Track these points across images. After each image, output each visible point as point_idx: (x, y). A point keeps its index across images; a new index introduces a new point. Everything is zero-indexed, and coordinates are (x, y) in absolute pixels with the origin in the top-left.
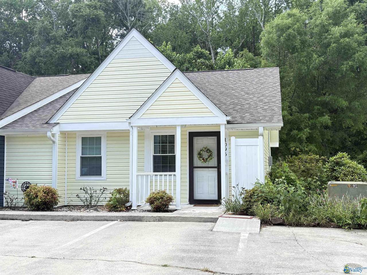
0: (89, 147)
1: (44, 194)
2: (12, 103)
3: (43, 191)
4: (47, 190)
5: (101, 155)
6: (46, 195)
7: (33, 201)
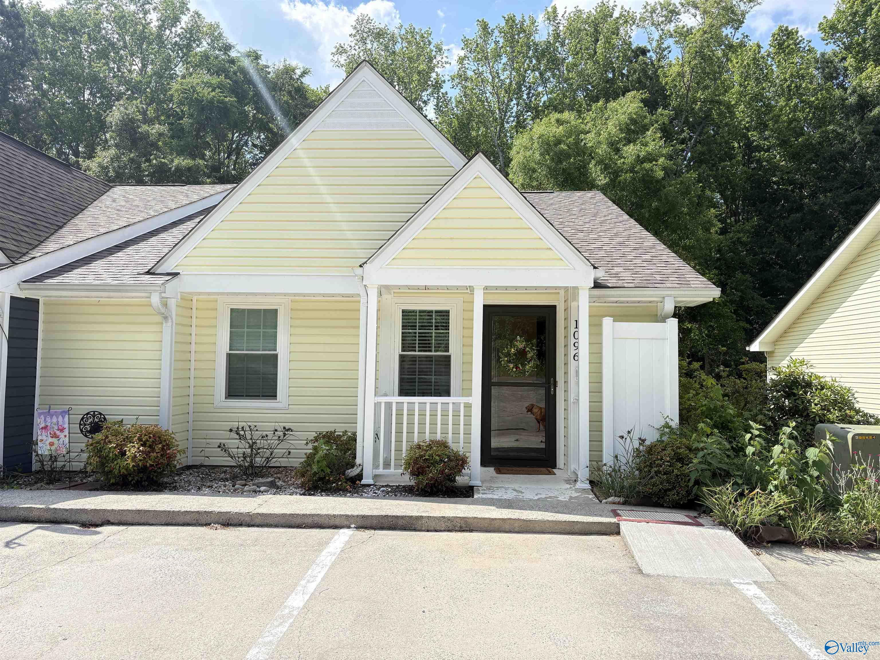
0: (247, 332)
1: (141, 448)
2: (61, 227)
3: (140, 439)
4: (150, 437)
5: (276, 350)
6: (148, 449)
7: (112, 465)
